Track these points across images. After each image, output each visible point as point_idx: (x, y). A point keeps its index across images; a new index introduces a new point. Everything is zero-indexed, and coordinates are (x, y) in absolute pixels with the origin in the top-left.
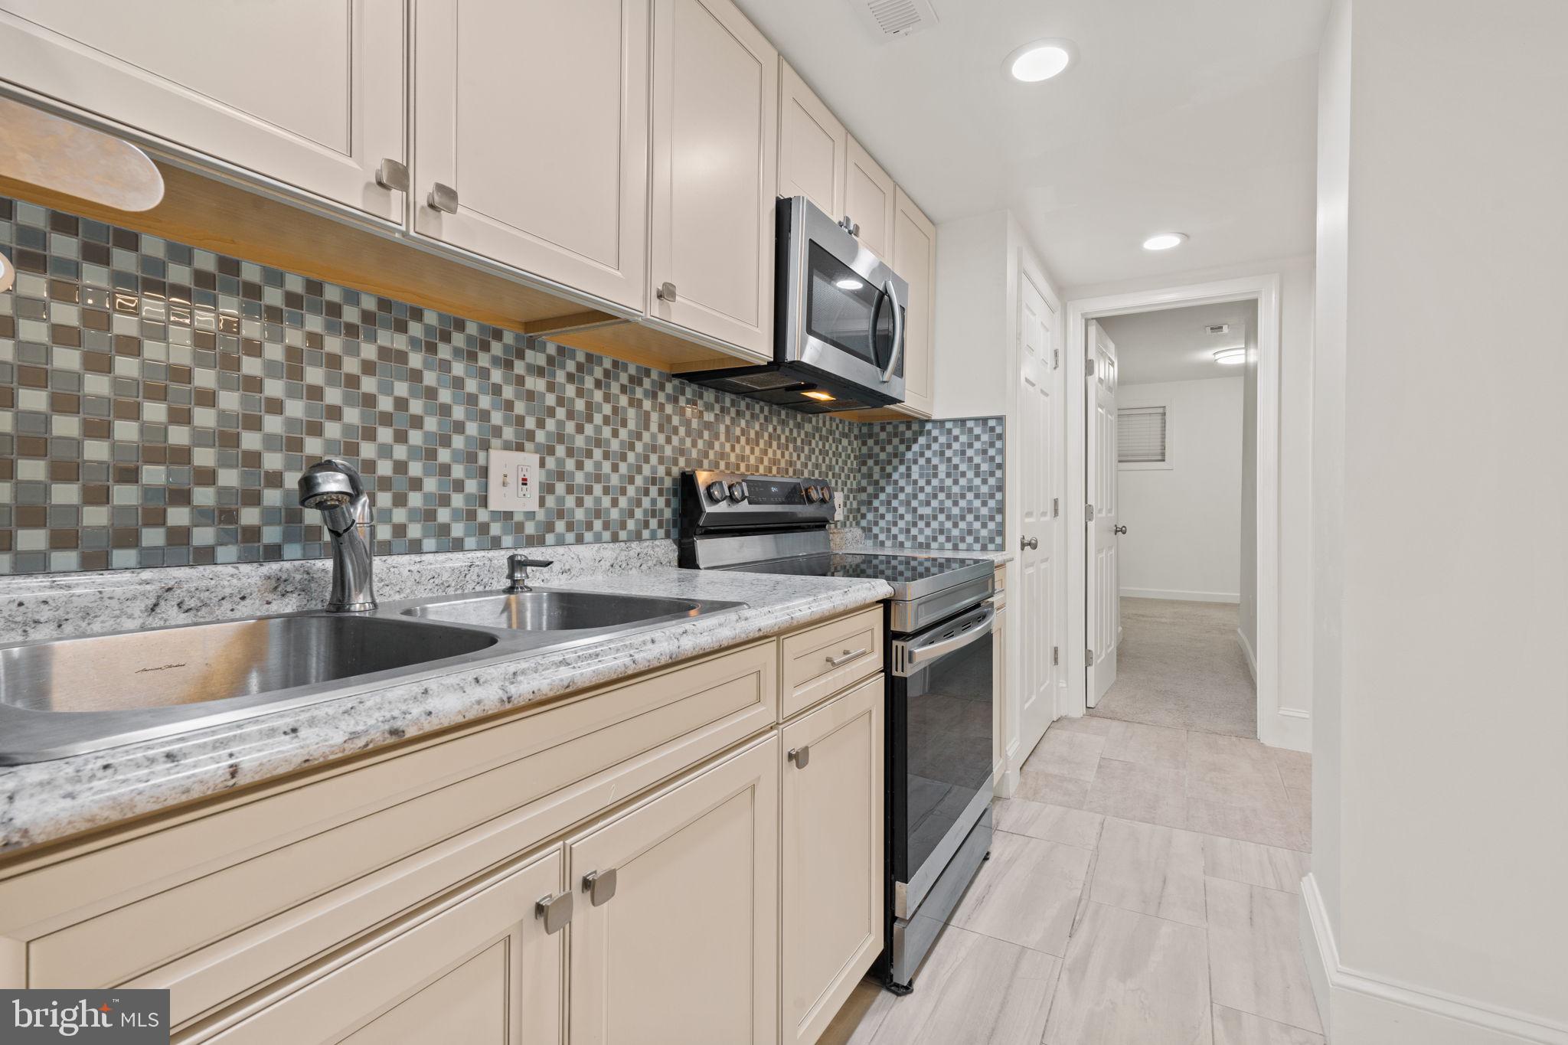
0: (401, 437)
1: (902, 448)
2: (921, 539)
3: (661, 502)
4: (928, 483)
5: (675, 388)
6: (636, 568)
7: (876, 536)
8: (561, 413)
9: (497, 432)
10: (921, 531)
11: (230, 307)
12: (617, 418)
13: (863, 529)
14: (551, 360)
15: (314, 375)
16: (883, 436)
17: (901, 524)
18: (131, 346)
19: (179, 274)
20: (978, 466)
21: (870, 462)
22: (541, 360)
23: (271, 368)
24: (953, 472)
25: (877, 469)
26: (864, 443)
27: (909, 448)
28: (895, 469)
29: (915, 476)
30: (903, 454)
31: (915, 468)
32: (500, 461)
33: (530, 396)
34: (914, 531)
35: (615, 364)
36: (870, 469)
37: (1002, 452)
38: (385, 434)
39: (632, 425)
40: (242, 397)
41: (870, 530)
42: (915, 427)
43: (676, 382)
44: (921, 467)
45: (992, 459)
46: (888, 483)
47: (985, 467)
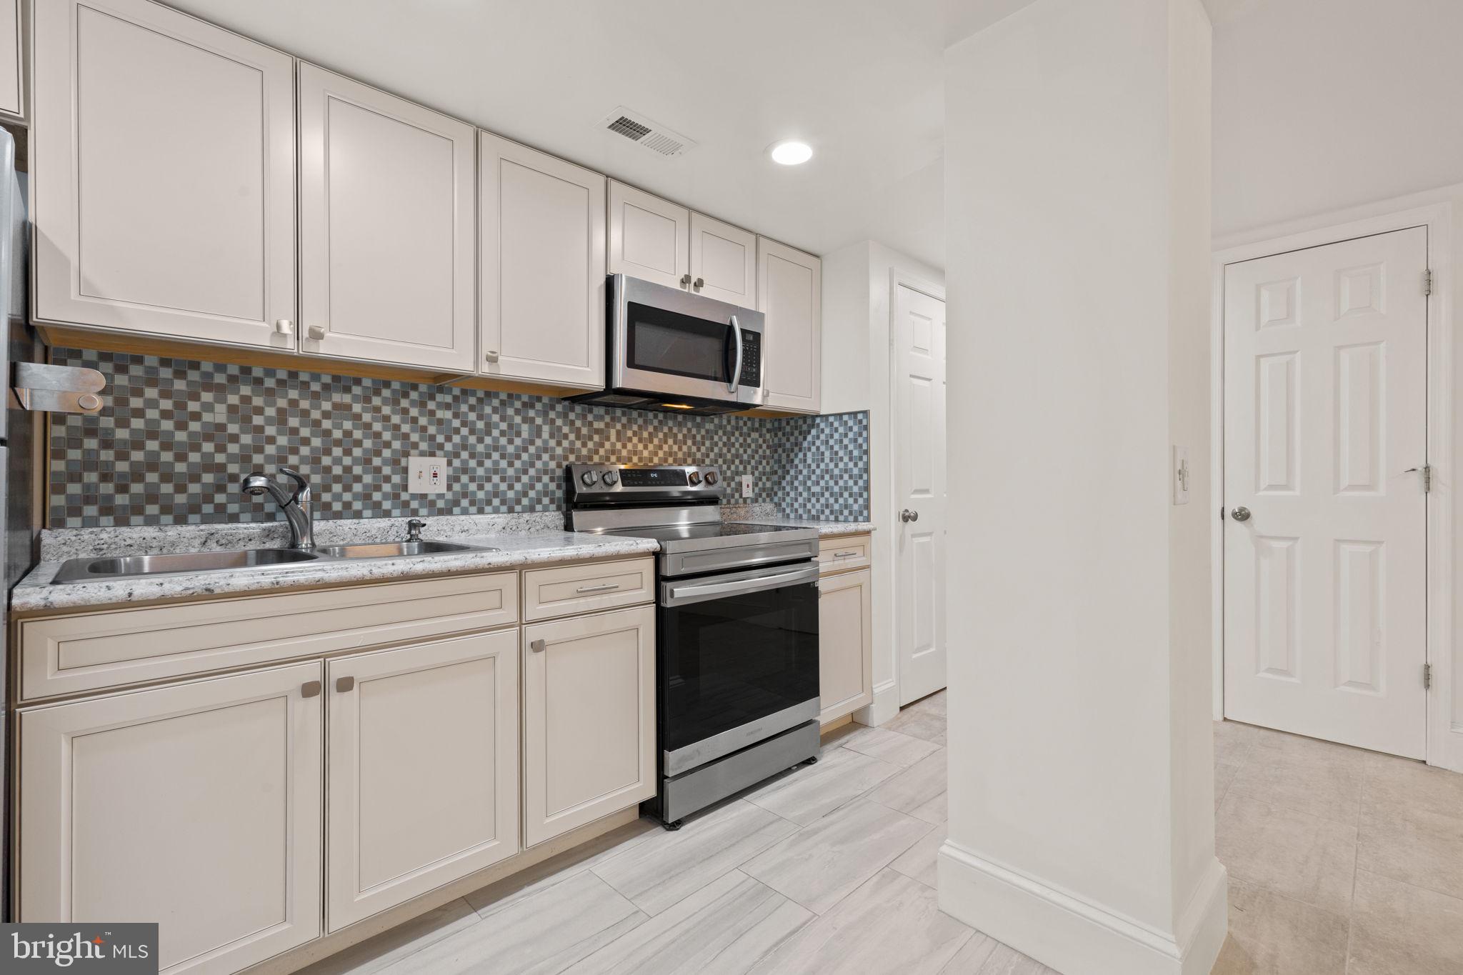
0: (348, 452)
1: (801, 438)
2: (814, 512)
3: (553, 486)
4: (818, 466)
5: (564, 407)
6: (525, 530)
7: (784, 510)
8: (465, 431)
9: (415, 446)
10: (814, 506)
11: (246, 390)
12: (514, 431)
13: (776, 503)
14: (456, 398)
15: (293, 422)
16: (788, 429)
17: (801, 500)
18: (196, 416)
19: (220, 379)
20: (851, 452)
21: (780, 450)
22: (449, 399)
23: (269, 421)
24: (835, 458)
25: (784, 455)
26: (776, 435)
27: (805, 439)
28: (796, 455)
29: (809, 461)
30: (801, 444)
31: (809, 455)
32: (415, 463)
33: (440, 422)
34: (809, 506)
35: (510, 396)
36: (780, 456)
37: (867, 440)
38: (337, 451)
39: (525, 435)
40: (253, 437)
41: (780, 505)
42: (809, 421)
43: (567, 403)
44: (813, 454)
45: (861, 446)
46: (792, 467)
47: (856, 453)
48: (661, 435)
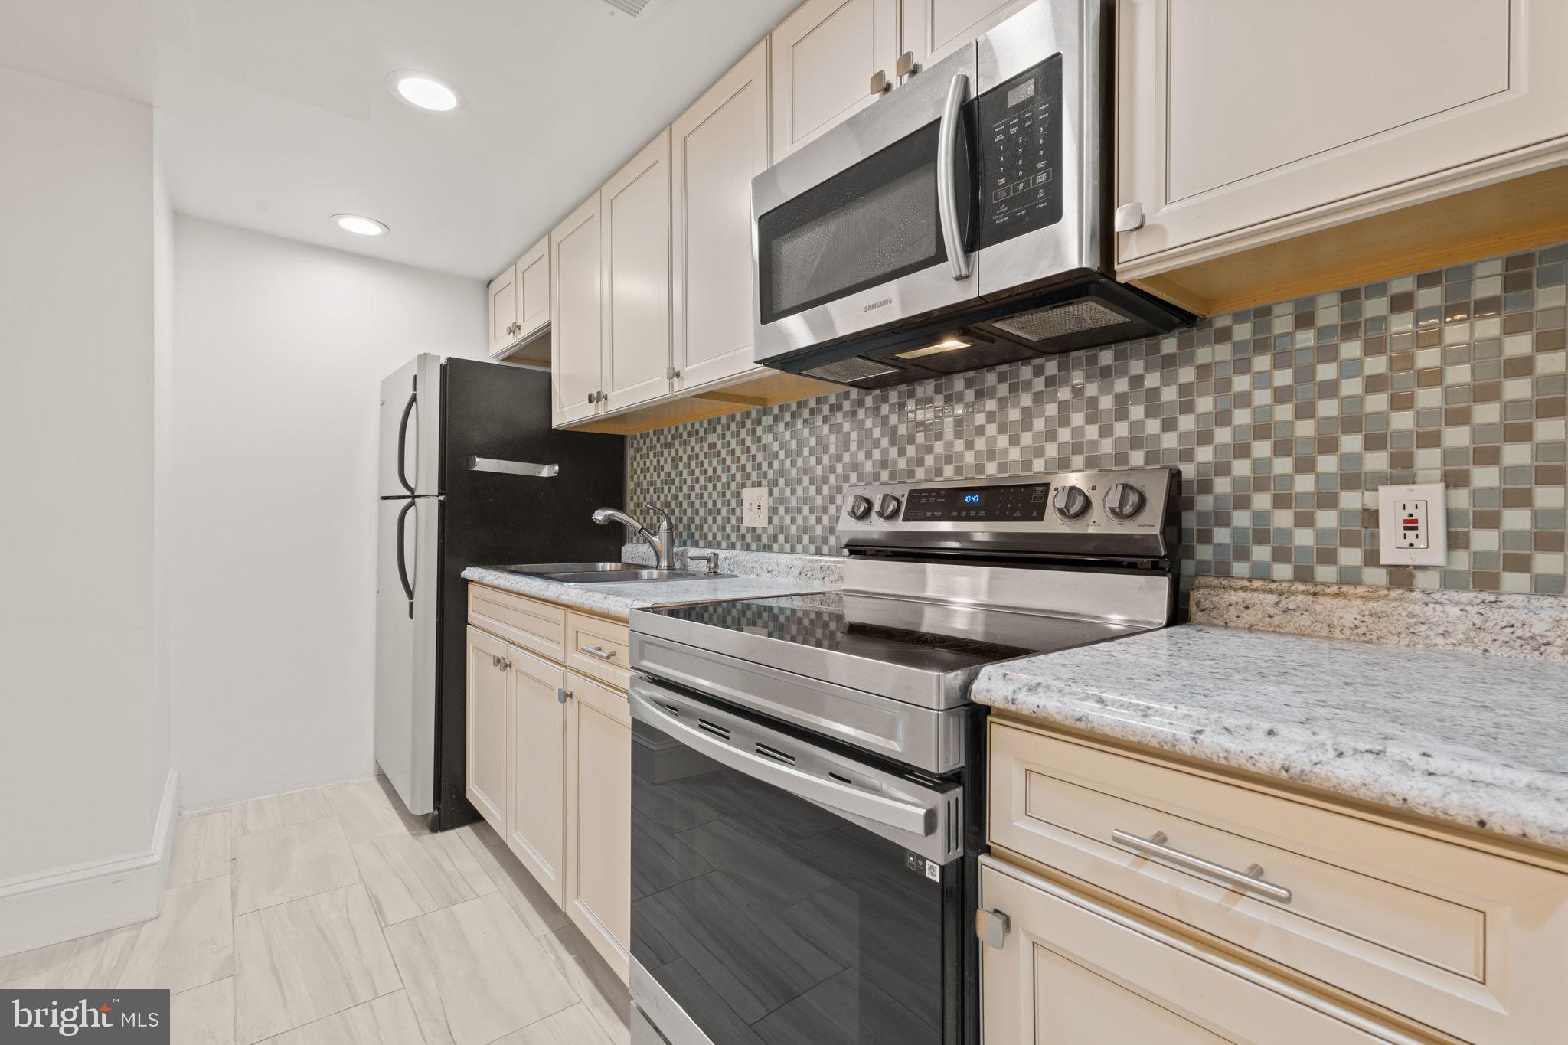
8: (782, 454)
9: (749, 476)
12: (821, 447)
22: (770, 420)
32: (748, 494)
33: (765, 448)
39: (833, 449)
48: (1051, 409)
